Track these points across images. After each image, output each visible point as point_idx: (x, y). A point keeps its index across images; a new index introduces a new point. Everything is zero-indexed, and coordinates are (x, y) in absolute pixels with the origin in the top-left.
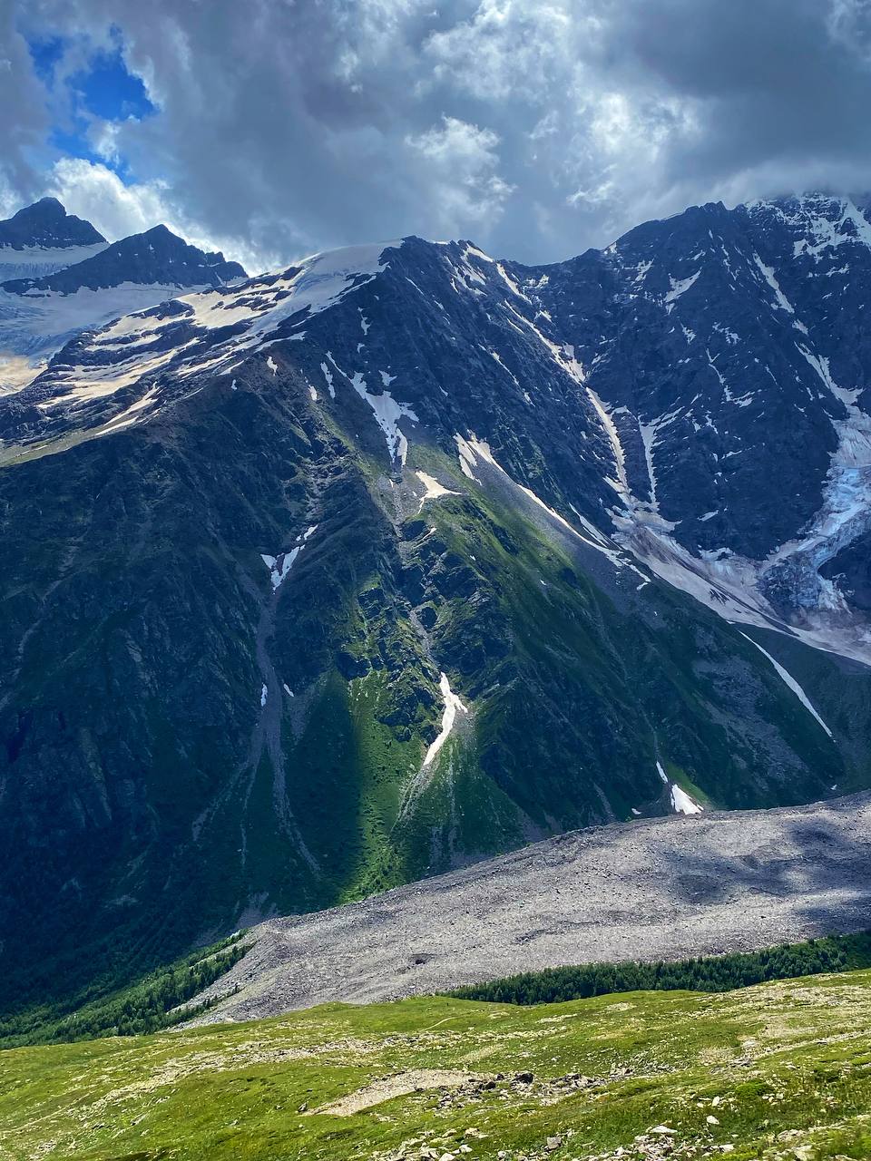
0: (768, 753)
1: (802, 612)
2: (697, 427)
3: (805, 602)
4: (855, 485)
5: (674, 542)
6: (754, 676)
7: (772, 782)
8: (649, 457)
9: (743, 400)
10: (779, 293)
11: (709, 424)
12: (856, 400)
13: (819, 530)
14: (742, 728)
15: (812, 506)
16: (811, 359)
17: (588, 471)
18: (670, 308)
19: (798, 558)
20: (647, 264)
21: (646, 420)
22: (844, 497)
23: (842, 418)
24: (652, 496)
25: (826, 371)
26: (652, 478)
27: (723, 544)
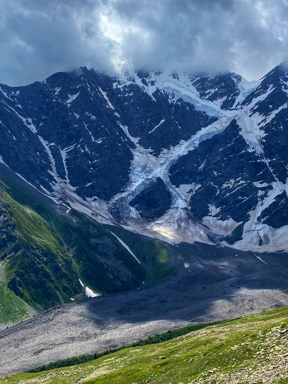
0: (120, 271)
1: (125, 219)
2: (82, 151)
3: (125, 215)
4: (140, 172)
5: (76, 195)
6: (112, 243)
7: (122, 282)
8: (64, 162)
9: (99, 141)
10: (108, 101)
11: (87, 149)
12: (138, 141)
13: (128, 189)
14: (110, 263)
15: (126, 181)
16: (122, 126)
17: (41, 167)
18: (69, 105)
19: (122, 199)
20: (59, 88)
21: (62, 148)
22: (136, 177)
23: (134, 148)
24: (66, 177)
25: (127, 131)
26: (66, 170)
27: (95, 195)
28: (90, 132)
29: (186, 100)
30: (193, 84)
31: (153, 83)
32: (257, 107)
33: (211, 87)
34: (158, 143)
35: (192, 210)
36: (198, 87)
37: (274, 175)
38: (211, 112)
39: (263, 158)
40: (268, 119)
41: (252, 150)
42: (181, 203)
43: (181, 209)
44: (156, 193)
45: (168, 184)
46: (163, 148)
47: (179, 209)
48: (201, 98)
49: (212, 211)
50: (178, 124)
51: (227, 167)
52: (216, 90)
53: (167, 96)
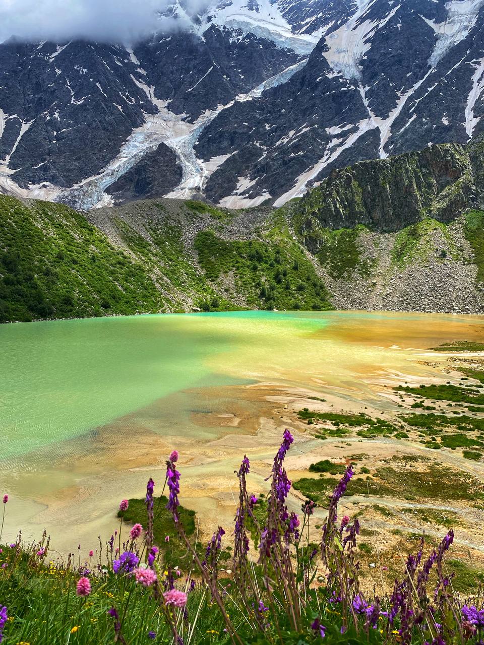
2: (48, 118)
3: (85, 206)
4: (141, 143)
9: (79, 101)
10: (132, 55)
11: (56, 116)
12: (167, 105)
13: (109, 167)
15: (111, 156)
16: (143, 86)
18: (51, 60)
19: (90, 183)
21: (27, 121)
22: (133, 150)
23: (153, 113)
24: (8, 157)
25: (152, 92)
26: (14, 149)
27: (46, 180)
28: (72, 92)
29: (260, 35)
30: (284, 16)
31: (209, 19)
32: (368, 12)
33: (312, 14)
34: (199, 103)
36: (291, 17)
37: (369, 109)
38: (303, 48)
39: (357, 85)
40: (383, 23)
41: (336, 75)
42: (195, 181)
43: (187, 190)
44: (151, 169)
45: (185, 156)
46: (205, 109)
47: (184, 190)
48: (293, 32)
49: (240, 186)
50: (240, 73)
51: (289, 112)
52: (319, 15)
53: (228, 33)
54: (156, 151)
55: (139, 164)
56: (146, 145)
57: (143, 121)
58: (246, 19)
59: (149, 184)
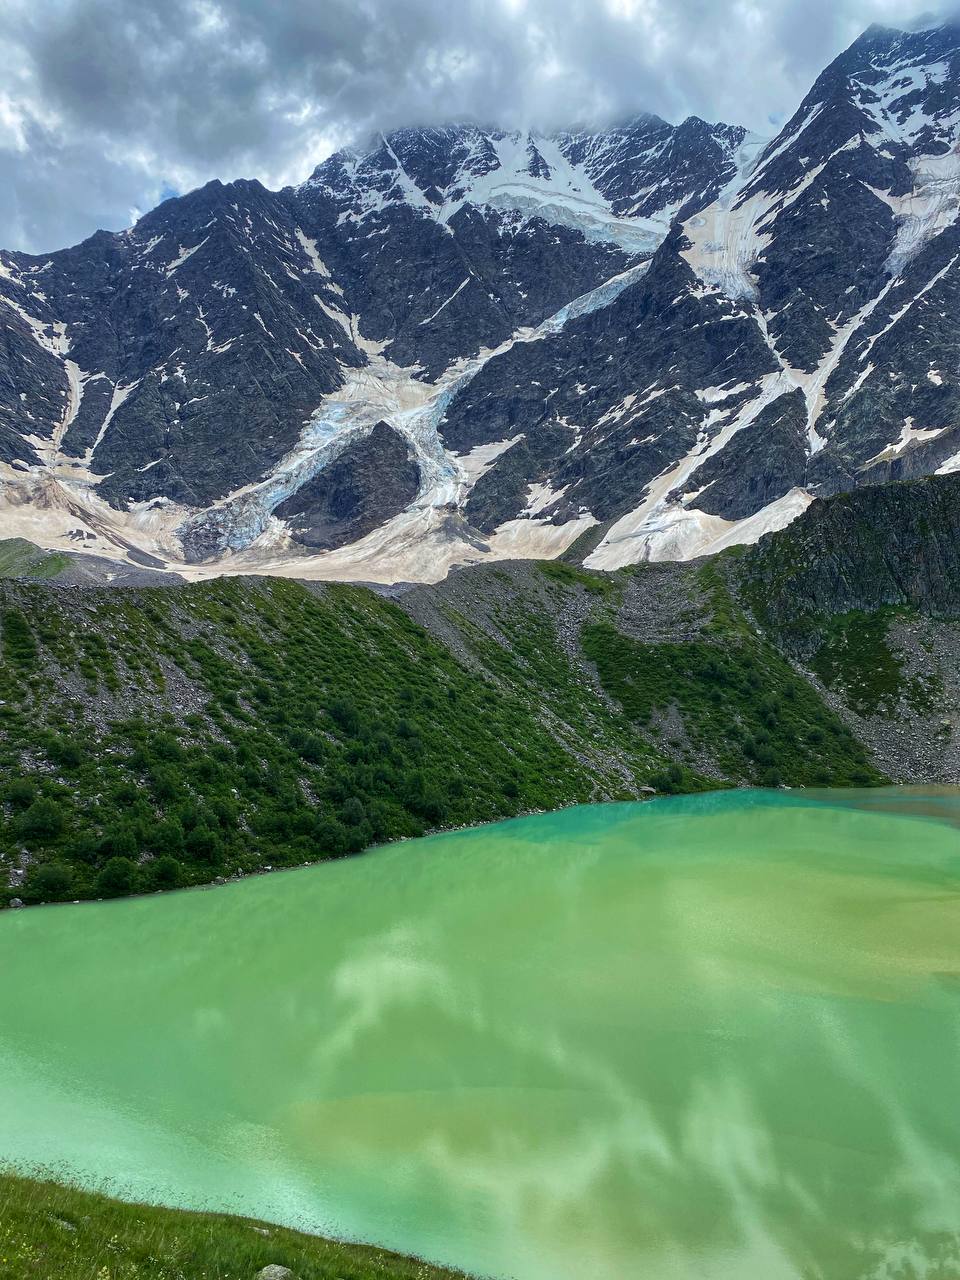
2: (164, 379)
3: (238, 543)
5: (94, 495)
8: (110, 416)
9: (223, 346)
10: (315, 260)
11: (179, 374)
15: (284, 447)
16: (339, 316)
18: (170, 273)
19: (245, 499)
20: (159, 238)
21: (124, 384)
22: (324, 435)
23: (358, 366)
24: (89, 452)
25: (355, 326)
26: (101, 436)
27: (160, 493)
28: (208, 330)
29: (553, 220)
30: (596, 186)
31: (458, 195)
32: (760, 178)
33: (649, 182)
34: (443, 346)
35: (469, 510)
36: (610, 187)
37: (778, 354)
38: (637, 242)
39: (750, 311)
40: (791, 197)
41: (709, 291)
42: (445, 492)
43: (432, 510)
44: (361, 471)
45: (424, 445)
46: (457, 357)
47: (426, 510)
48: (615, 214)
49: (534, 502)
50: (519, 289)
51: (622, 361)
52: (664, 183)
53: (496, 219)
54: (370, 437)
55: (338, 462)
56: (349, 427)
57: (341, 381)
58: (529, 193)
59: (358, 499)
